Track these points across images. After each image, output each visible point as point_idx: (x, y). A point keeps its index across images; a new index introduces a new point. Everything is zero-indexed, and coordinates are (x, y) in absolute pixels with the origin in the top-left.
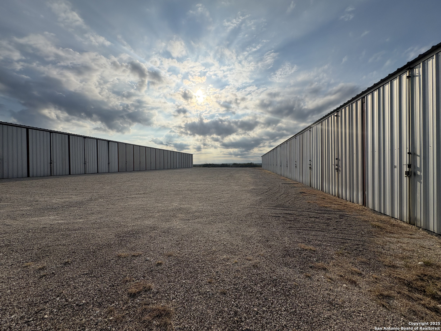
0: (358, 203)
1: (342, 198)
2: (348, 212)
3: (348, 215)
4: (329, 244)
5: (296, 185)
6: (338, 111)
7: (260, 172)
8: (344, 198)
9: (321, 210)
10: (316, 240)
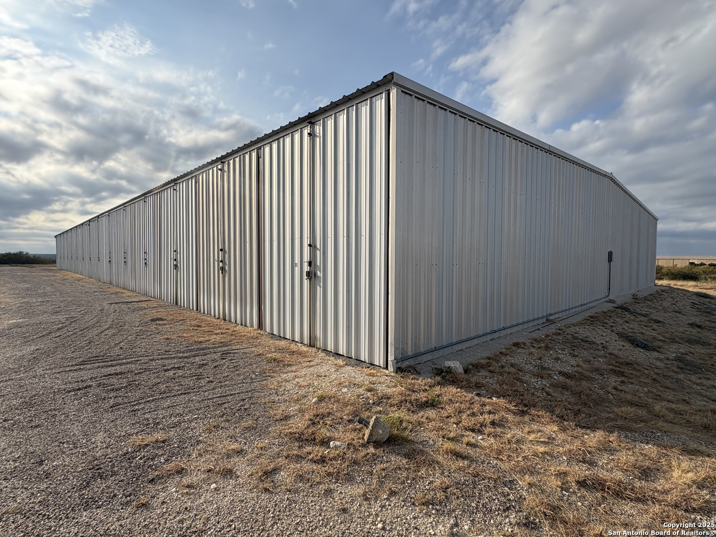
0: (252, 326)
1: (230, 321)
2: (235, 345)
3: (235, 350)
4: (195, 416)
5: (144, 305)
6: (224, 161)
7: (47, 276)
8: (233, 320)
9: (191, 351)
10: (170, 417)
